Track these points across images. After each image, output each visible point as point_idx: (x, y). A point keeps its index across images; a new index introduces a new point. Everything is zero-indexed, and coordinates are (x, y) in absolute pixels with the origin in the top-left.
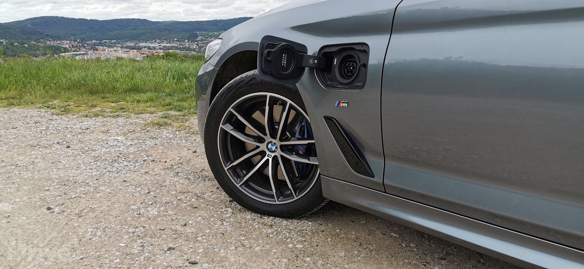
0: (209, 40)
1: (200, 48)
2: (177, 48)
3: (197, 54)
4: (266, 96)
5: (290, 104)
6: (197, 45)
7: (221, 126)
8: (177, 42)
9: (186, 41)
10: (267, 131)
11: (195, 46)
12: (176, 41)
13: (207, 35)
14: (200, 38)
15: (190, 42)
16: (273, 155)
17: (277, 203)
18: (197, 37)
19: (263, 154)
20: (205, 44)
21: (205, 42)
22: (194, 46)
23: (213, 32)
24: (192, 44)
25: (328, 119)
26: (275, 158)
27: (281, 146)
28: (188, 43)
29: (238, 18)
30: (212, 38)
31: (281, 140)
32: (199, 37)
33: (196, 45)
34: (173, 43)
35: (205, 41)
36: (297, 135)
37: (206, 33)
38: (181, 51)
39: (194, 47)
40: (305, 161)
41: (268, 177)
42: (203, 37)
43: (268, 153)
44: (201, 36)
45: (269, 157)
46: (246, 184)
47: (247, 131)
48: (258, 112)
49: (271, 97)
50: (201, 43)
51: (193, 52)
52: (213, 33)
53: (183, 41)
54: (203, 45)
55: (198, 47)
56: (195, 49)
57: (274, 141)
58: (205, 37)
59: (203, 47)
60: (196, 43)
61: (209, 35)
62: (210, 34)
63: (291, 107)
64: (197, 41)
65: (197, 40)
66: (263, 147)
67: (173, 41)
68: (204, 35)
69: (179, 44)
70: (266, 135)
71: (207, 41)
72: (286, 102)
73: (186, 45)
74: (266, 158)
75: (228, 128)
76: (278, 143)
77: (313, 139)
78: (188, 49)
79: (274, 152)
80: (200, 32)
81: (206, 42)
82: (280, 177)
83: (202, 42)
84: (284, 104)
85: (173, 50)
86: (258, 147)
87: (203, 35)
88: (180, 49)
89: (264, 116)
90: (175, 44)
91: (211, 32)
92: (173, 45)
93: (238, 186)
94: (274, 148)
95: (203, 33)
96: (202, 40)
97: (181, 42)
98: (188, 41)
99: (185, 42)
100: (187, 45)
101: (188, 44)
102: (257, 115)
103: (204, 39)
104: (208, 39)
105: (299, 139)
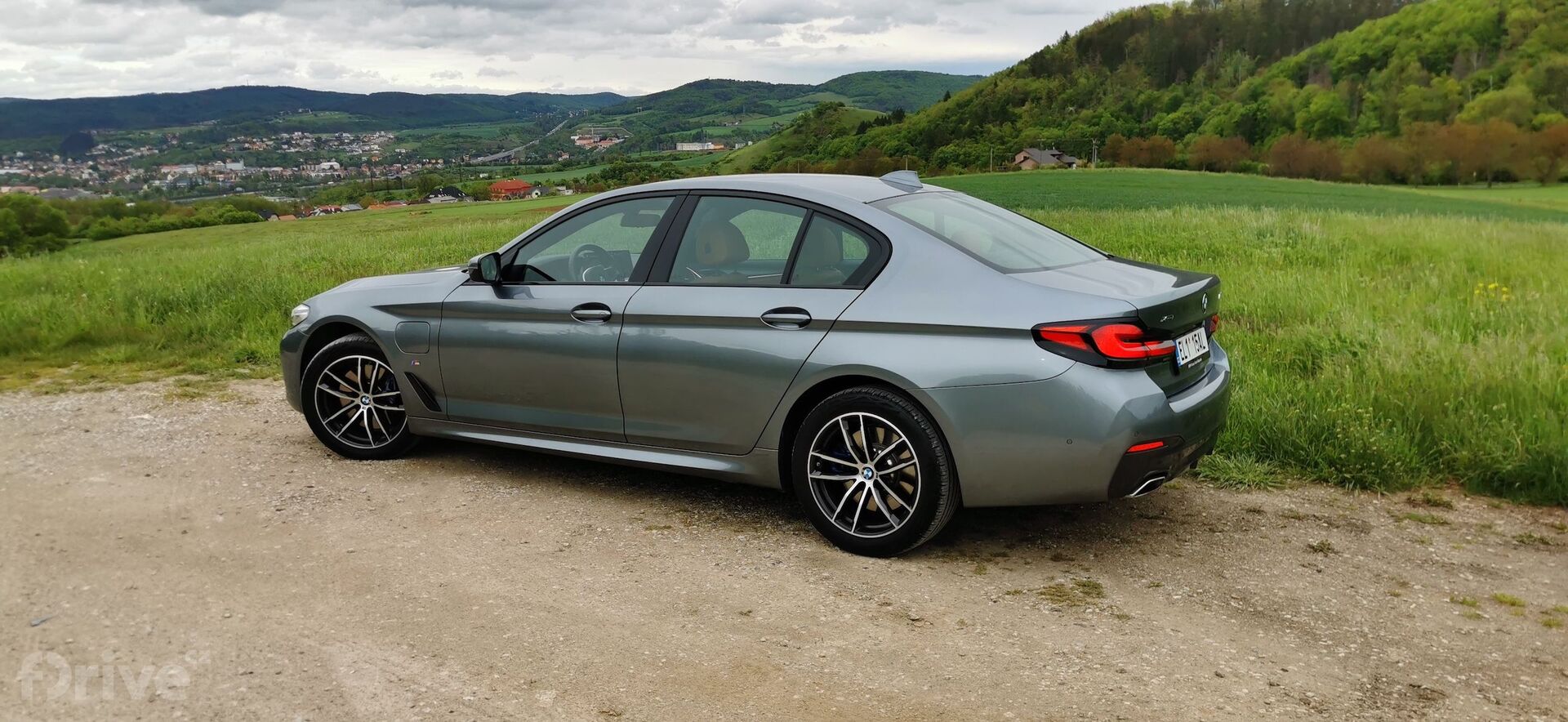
0: (131, 154)
1: (105, 177)
2: (25, 180)
3: (96, 197)
4: (358, 359)
5: (379, 364)
6: (94, 168)
7: (318, 386)
8: (25, 163)
9: (57, 157)
10: (361, 388)
11: (87, 171)
12: (23, 159)
13: (122, 139)
14: (104, 149)
15: (70, 160)
16: (367, 407)
17: (374, 447)
18: (93, 145)
19: (358, 407)
20: (120, 167)
21: (121, 159)
22: (83, 173)
23: (145, 129)
24: (78, 168)
25: (408, 375)
26: (369, 410)
27: (374, 399)
28: (63, 165)
29: (220, 88)
30: (142, 149)
31: (373, 393)
32: (100, 147)
33: (89, 168)
34: (11, 166)
35: (119, 156)
36: (387, 388)
37: (121, 134)
38: (41, 188)
39: (85, 176)
40: (396, 409)
41: (365, 428)
42: (114, 146)
43: (362, 406)
44: (106, 142)
45: (364, 409)
46: (344, 435)
47: (341, 388)
48: (350, 372)
49: (362, 359)
50: (107, 163)
51: (81, 190)
52: (145, 134)
53: (47, 158)
54: (112, 168)
55: (96, 175)
56: (87, 181)
57: (367, 395)
58: (117, 146)
59: (113, 174)
60: (91, 163)
61: (130, 139)
62: (135, 135)
63: (380, 366)
64: (94, 158)
65: (92, 156)
66: (357, 401)
67: (11, 159)
68: (114, 140)
69: (31, 168)
70: (359, 390)
71: (126, 158)
72: (375, 363)
73: (57, 170)
74: (361, 410)
75: (325, 388)
76: (371, 397)
77: (398, 390)
78: (66, 182)
79: (367, 404)
80: (102, 131)
81: (121, 161)
82: (375, 427)
83: (109, 161)
84: (374, 364)
85: (12, 185)
86: (353, 402)
87: (110, 138)
88: (36, 182)
89: (357, 375)
90: (19, 169)
91: (138, 129)
92: (13, 171)
93: (337, 437)
94: (367, 401)
95: (112, 133)
96: (109, 154)
97: (39, 163)
98: (63, 158)
99: (52, 160)
100: (60, 170)
101: (63, 168)
102: (350, 374)
103: (114, 150)
104: (127, 151)
105: (388, 392)
